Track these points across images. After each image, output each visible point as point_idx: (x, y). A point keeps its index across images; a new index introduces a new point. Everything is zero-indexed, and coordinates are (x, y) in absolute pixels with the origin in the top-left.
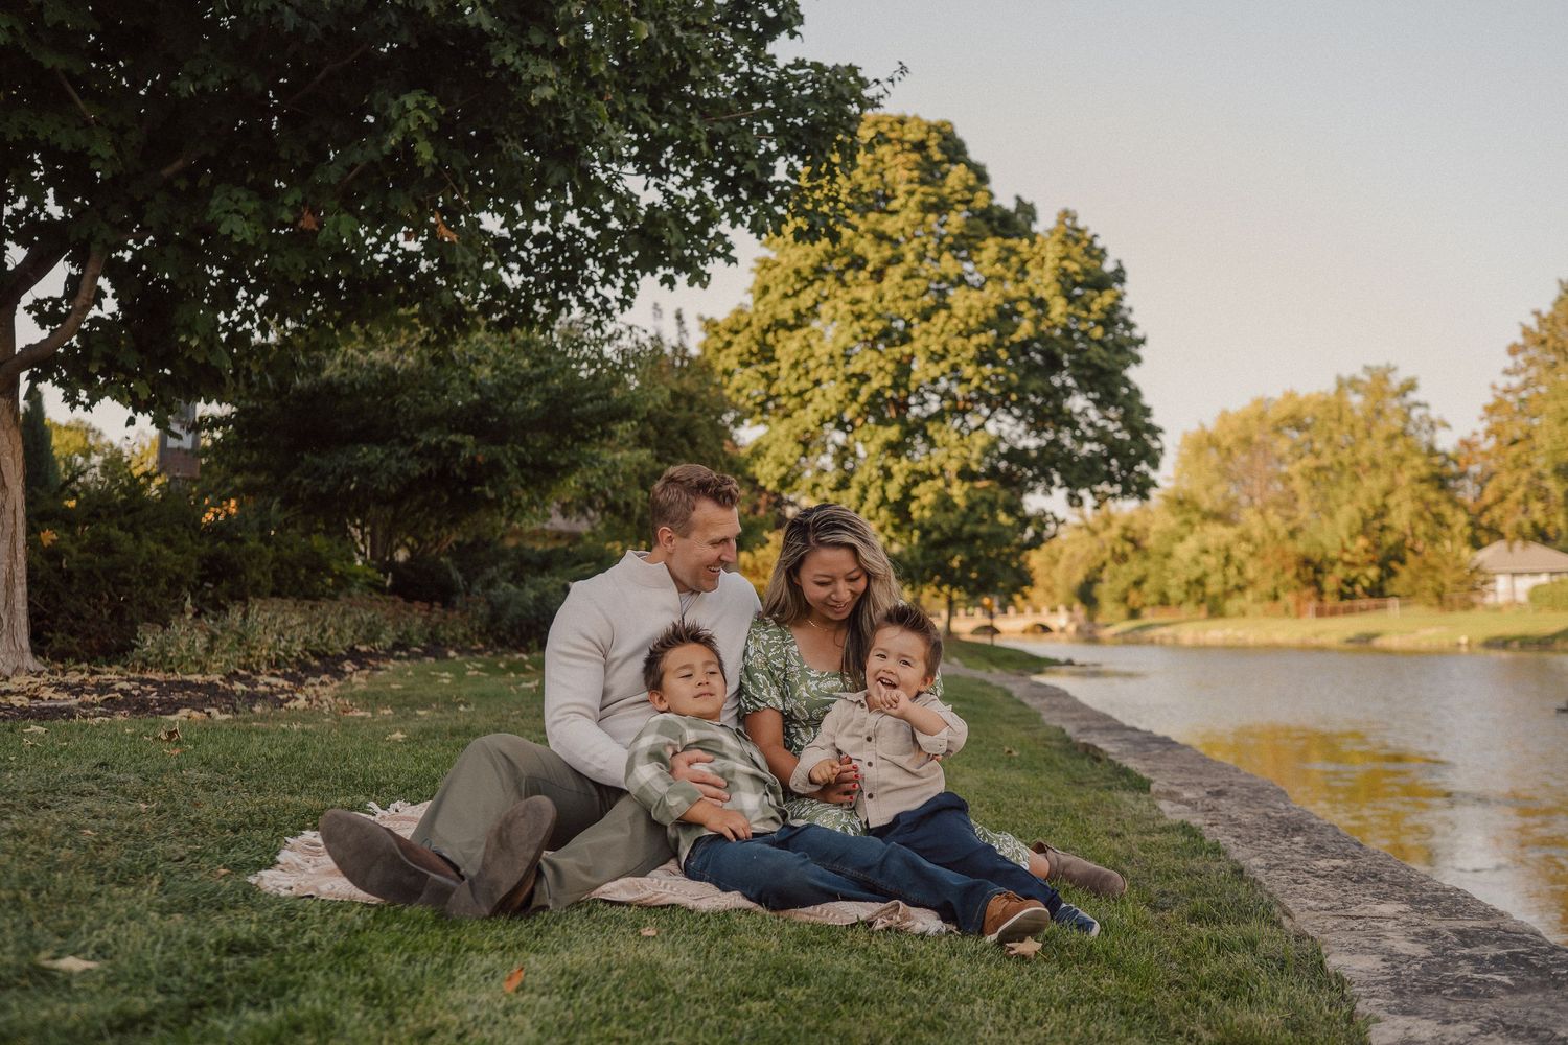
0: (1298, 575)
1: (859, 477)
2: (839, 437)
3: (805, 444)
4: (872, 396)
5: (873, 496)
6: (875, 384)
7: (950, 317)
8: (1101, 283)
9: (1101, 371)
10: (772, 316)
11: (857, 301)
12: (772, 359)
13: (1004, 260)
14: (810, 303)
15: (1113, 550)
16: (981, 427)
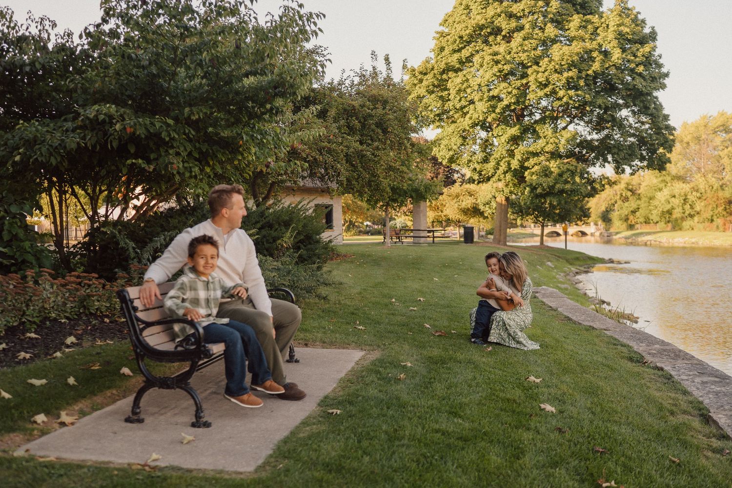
0: (725, 209)
1: (496, 155)
2: (483, 134)
3: (464, 138)
4: (503, 109)
5: (503, 167)
6: (505, 102)
7: (550, 62)
8: (643, 41)
9: (641, 94)
10: (446, 64)
11: (496, 54)
12: (446, 89)
13: (585, 27)
14: (468, 54)
15: (621, 195)
16: (565, 128)
